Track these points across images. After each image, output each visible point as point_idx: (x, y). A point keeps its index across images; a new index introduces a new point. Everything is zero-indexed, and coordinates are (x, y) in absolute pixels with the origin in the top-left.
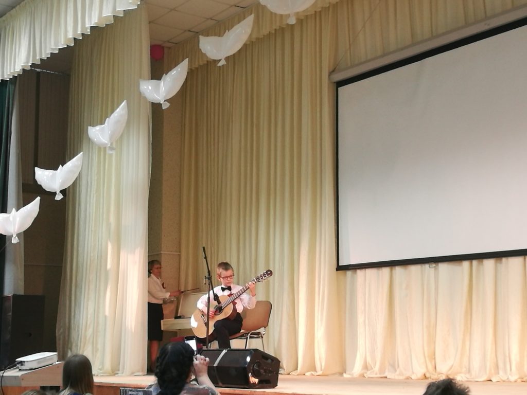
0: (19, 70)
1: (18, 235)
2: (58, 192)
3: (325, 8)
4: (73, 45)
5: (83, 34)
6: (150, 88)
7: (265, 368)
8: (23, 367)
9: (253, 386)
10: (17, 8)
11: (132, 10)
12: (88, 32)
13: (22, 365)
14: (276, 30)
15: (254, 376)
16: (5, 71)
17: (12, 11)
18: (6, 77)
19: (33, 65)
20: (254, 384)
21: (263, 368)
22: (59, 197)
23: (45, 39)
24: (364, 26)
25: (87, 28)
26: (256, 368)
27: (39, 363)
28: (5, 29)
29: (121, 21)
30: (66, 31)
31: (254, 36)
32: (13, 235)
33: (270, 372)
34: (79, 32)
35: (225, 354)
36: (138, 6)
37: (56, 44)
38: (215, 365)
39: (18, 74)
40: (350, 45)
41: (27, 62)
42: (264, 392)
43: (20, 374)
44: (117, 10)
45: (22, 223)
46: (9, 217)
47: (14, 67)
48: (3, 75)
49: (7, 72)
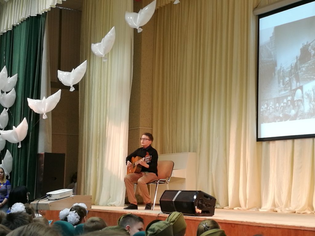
0: (48, 8)
1: (47, 114)
2: (71, 86)
6: (131, 18)
7: (206, 203)
8: (51, 198)
9: (198, 214)
15: (199, 208)
18: (40, 12)
19: (57, 5)
21: (204, 203)
22: (72, 89)
26: (200, 203)
27: (61, 196)
32: (43, 114)
33: (210, 206)
35: (180, 193)
38: (174, 200)
39: (48, 11)
43: (49, 202)
45: (49, 106)
46: (41, 102)
47: (45, 6)
48: (38, 11)
49: (41, 9)
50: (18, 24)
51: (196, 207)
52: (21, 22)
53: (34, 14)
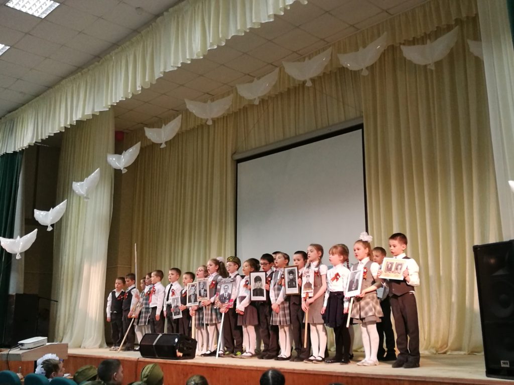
0: (26, 146)
1: (21, 254)
2: (49, 226)
3: (230, 114)
4: (64, 131)
5: (71, 125)
6: (114, 159)
7: (187, 346)
8: (23, 348)
9: (179, 358)
10: (27, 105)
11: (106, 111)
12: (75, 123)
13: (22, 346)
14: (198, 126)
15: (180, 351)
16: (16, 146)
17: (22, 107)
18: (16, 149)
19: (36, 142)
20: (180, 356)
22: (50, 229)
23: (45, 126)
24: (254, 127)
25: (74, 121)
26: (181, 346)
27: (35, 344)
28: (18, 118)
29: (96, 118)
30: (59, 122)
31: (184, 129)
32: (17, 254)
33: (190, 349)
34: (68, 123)
35: (161, 336)
36: (109, 109)
37: (53, 129)
38: (154, 344)
39: (26, 149)
40: (245, 138)
41: (32, 139)
42: (186, 362)
43: (21, 352)
44: (96, 110)
45: (24, 246)
46: (15, 241)
47: (23, 143)
49: (18, 146)
51: (177, 350)
53: (10, 151)
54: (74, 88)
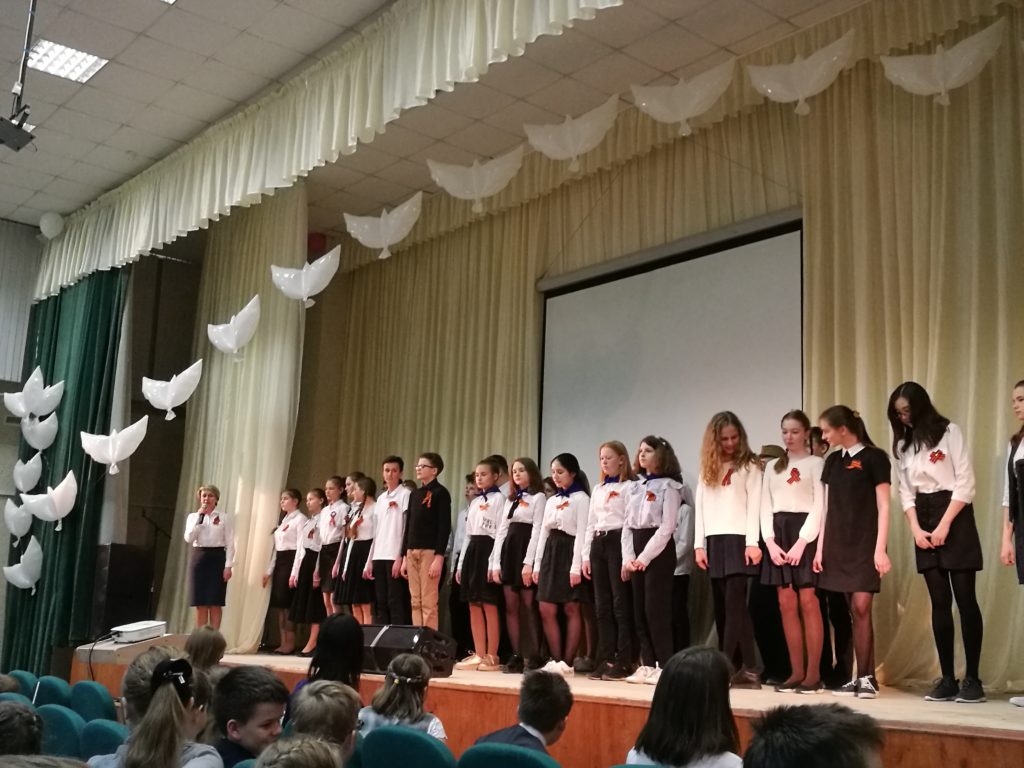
0: (134, 256)
2: (169, 410)
3: (534, 200)
4: (207, 228)
5: (221, 215)
8: (120, 639)
10: (139, 177)
11: (287, 188)
12: (228, 212)
13: (119, 636)
16: (117, 256)
17: (130, 181)
18: (117, 263)
19: (153, 250)
21: (434, 652)
22: (170, 416)
23: (172, 217)
24: (582, 224)
25: (226, 208)
26: (425, 651)
27: (142, 634)
28: (121, 203)
29: (270, 202)
30: (199, 210)
31: (443, 229)
32: (111, 465)
33: (444, 656)
34: (216, 212)
35: (386, 631)
36: (294, 183)
37: (185, 223)
38: (372, 645)
39: (134, 262)
40: (563, 247)
41: (147, 246)
43: (116, 648)
44: (267, 186)
45: (124, 449)
46: (108, 440)
47: (129, 252)
48: (114, 261)
49: (119, 258)
50: (72, 284)
52: (79, 281)
53: (105, 267)
54: (230, 143)
